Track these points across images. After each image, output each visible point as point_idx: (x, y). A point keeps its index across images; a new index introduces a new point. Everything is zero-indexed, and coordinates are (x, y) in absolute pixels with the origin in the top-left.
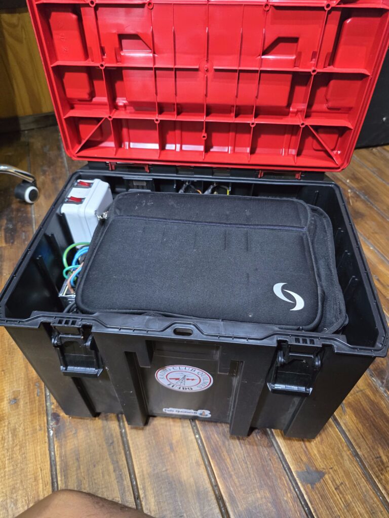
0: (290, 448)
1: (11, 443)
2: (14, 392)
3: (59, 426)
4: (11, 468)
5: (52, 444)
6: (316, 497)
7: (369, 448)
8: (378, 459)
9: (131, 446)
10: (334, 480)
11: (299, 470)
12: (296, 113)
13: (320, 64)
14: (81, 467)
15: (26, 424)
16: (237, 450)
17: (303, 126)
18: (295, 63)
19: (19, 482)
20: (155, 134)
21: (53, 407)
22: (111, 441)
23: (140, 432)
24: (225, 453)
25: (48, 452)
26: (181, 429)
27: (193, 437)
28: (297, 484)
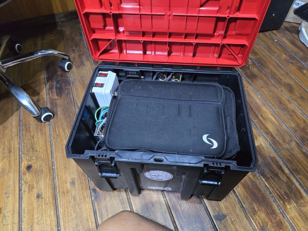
0: (210, 204)
1: (73, 204)
2: (72, 178)
3: (97, 195)
4: (75, 215)
5: (94, 204)
6: (222, 227)
7: (249, 203)
8: (253, 209)
9: (132, 204)
10: (231, 219)
11: (214, 214)
12: (218, 36)
13: (231, 12)
14: (109, 214)
15: (80, 194)
16: (184, 206)
17: (222, 44)
18: (218, 12)
19: (79, 222)
20: (141, 46)
21: (92, 186)
22: (122, 202)
23: (137, 197)
24: (179, 207)
25: (92, 208)
26: (157, 196)
27: (163, 199)
28: (213, 221)
